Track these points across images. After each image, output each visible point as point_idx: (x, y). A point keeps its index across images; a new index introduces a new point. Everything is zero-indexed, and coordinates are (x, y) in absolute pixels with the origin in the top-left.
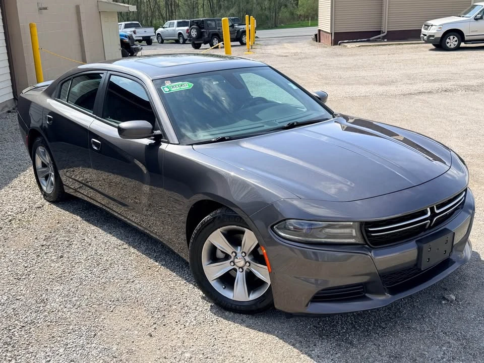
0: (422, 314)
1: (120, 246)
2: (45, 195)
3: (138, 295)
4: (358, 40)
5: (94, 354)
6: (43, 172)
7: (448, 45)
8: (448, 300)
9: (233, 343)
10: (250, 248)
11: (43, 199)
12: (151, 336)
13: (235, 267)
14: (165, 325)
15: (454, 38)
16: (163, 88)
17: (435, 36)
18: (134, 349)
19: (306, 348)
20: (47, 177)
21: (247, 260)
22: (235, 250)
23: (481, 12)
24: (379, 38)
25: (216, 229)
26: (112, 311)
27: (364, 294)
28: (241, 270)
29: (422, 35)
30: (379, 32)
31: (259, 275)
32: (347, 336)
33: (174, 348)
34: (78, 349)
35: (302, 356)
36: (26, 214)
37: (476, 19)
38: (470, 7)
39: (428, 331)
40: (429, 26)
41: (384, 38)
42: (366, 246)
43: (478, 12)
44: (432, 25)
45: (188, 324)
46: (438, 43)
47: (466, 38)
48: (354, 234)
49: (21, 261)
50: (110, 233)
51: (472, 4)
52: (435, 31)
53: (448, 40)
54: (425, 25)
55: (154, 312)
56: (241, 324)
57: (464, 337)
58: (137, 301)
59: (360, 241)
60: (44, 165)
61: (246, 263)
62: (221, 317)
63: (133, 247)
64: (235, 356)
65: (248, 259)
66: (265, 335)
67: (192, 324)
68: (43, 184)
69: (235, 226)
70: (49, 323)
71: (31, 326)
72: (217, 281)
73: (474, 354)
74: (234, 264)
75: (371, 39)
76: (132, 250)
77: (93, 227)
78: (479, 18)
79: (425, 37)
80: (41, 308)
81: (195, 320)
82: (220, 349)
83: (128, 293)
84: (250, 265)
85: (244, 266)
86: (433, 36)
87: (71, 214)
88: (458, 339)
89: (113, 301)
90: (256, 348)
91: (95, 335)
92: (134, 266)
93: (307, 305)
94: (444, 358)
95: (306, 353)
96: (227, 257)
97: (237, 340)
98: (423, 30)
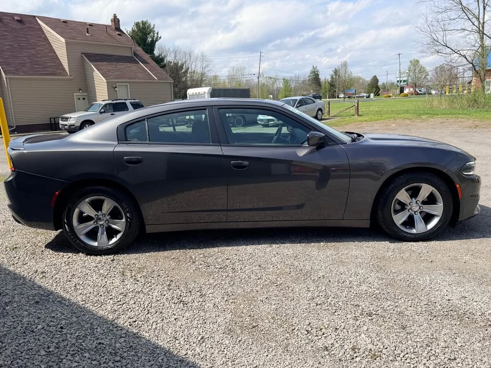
15: (89, 126)
21: (420, 206)
23: (102, 107)
28: (417, 213)
29: (61, 126)
31: (432, 212)
37: (101, 113)
40: (68, 118)
44: (71, 118)
52: (74, 122)
53: (85, 128)
54: (61, 118)
61: (420, 208)
65: (420, 204)
78: (103, 112)
79: (66, 127)
84: (423, 208)
85: (418, 210)
86: (74, 125)
98: (60, 122)
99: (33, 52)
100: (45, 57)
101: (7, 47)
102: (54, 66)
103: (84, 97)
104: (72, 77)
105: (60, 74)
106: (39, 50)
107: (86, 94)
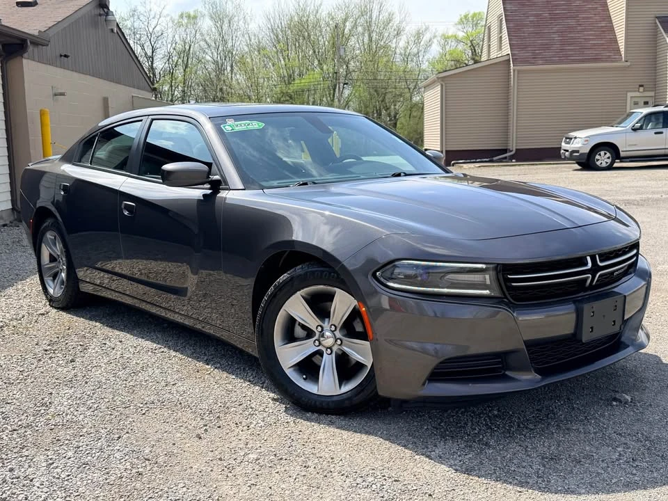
0: (586, 415)
1: (156, 350)
2: (52, 301)
3: (181, 398)
4: (478, 160)
5: (118, 457)
6: (50, 268)
7: (598, 163)
8: (621, 402)
9: (317, 444)
10: (343, 317)
11: (48, 306)
12: (200, 438)
13: (320, 348)
14: (219, 427)
15: (605, 154)
16: (224, 127)
17: (580, 152)
18: (175, 451)
19: (423, 449)
20: (55, 276)
21: (338, 337)
22: (321, 324)
23: (640, 120)
24: (505, 158)
25: (296, 292)
26: (144, 414)
27: (503, 372)
28: (329, 351)
29: (562, 151)
30: (505, 151)
31: (356, 356)
32: (481, 437)
33: (233, 450)
34: (94, 452)
35: (417, 457)
36: (24, 321)
37: (634, 130)
38: (625, 116)
39: (595, 433)
40: (571, 139)
41: (511, 158)
42: (506, 300)
43: (637, 119)
44: (575, 138)
45: (252, 426)
46: (584, 161)
47: (622, 154)
48: (488, 282)
49: (15, 366)
50: (143, 338)
51: (628, 111)
52: (580, 145)
53: (597, 157)
54: (567, 138)
55: (204, 414)
56: (328, 425)
57: (647, 439)
58: (180, 403)
59: (497, 293)
60: (53, 259)
61: (336, 341)
62: (301, 418)
63: (174, 351)
64: (321, 457)
65: (338, 334)
66: (364, 437)
67: (260, 425)
68: (49, 285)
69: (322, 286)
70: (53, 427)
71: (27, 429)
72: (294, 370)
73: (663, 455)
74: (320, 344)
75: (495, 158)
76: (173, 353)
77: (117, 332)
78: (638, 127)
79: (567, 153)
80: (42, 411)
81: (263, 421)
82: (299, 451)
83: (168, 396)
84: (342, 343)
85: (333, 345)
86: (577, 152)
87: (87, 321)
88: (638, 440)
89: (146, 404)
90: (351, 449)
91: (119, 438)
92: (175, 369)
93: (424, 384)
94: (620, 459)
95: (423, 455)
96: (310, 334)
97: (324, 441)
98: (563, 144)
99: (572, 22)
100: (591, 30)
101: (531, 18)
102: (602, 44)
103: (646, 100)
104: (628, 64)
105: (608, 59)
106: (584, 18)
107: (652, 94)
